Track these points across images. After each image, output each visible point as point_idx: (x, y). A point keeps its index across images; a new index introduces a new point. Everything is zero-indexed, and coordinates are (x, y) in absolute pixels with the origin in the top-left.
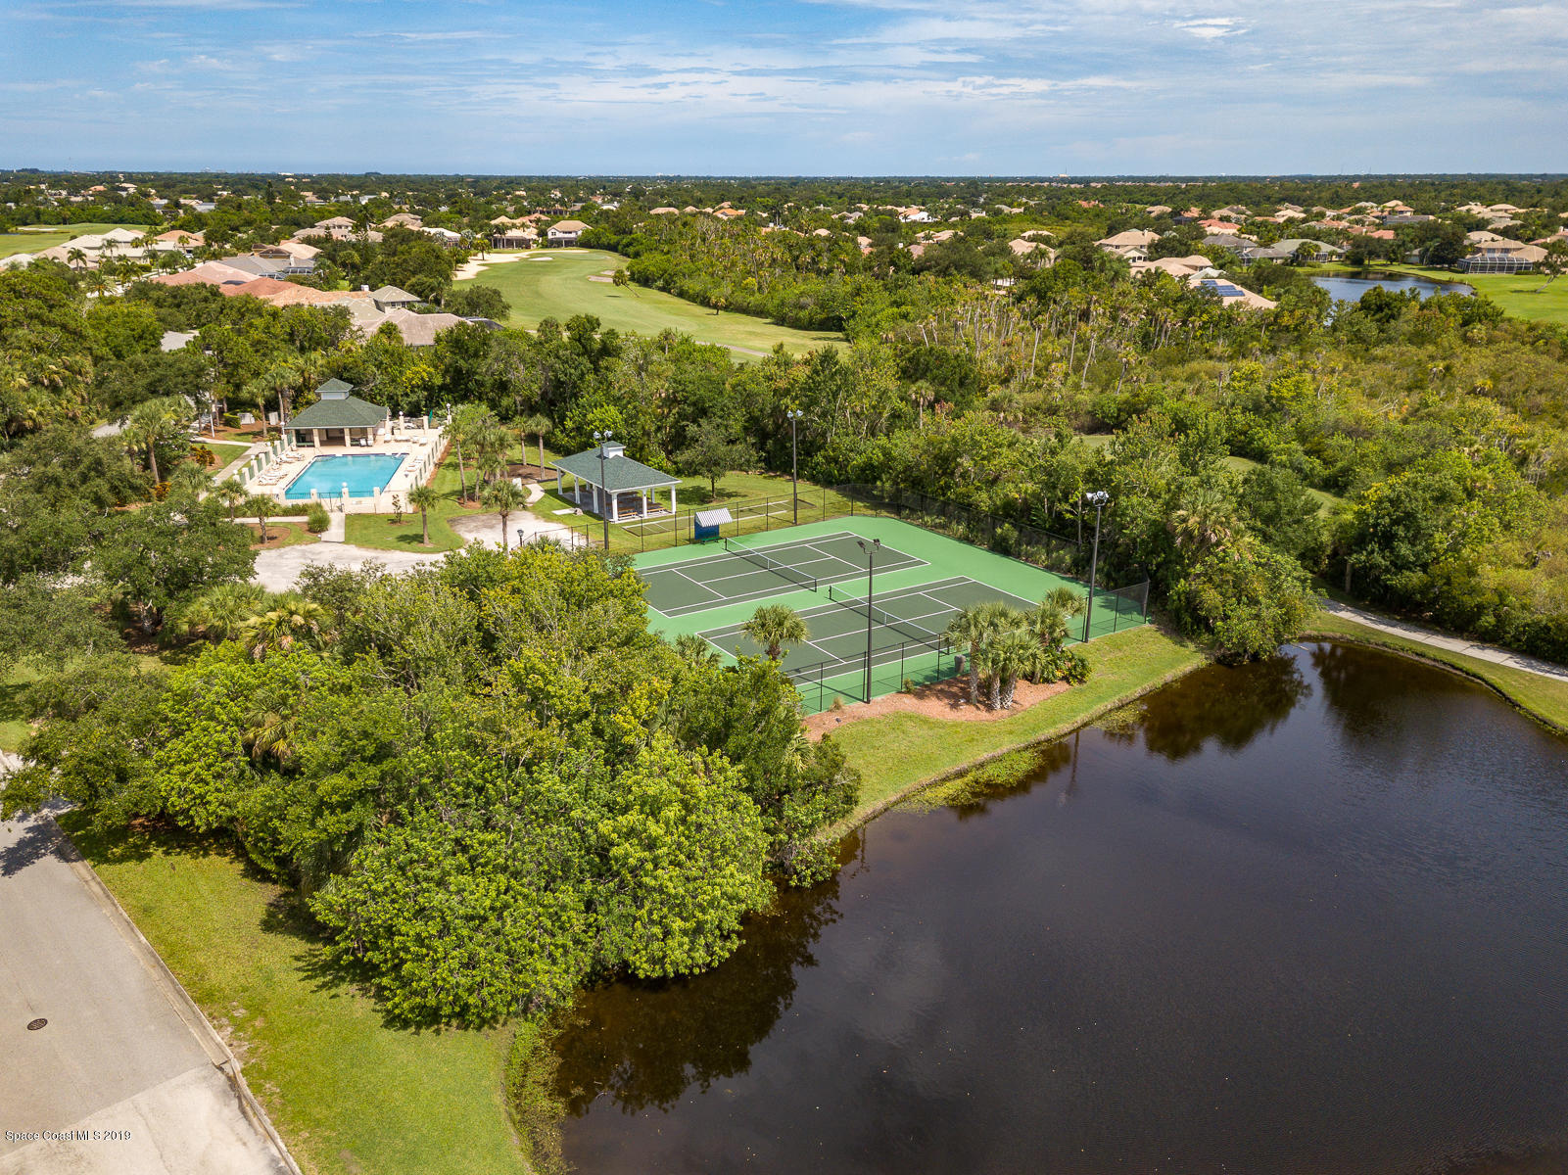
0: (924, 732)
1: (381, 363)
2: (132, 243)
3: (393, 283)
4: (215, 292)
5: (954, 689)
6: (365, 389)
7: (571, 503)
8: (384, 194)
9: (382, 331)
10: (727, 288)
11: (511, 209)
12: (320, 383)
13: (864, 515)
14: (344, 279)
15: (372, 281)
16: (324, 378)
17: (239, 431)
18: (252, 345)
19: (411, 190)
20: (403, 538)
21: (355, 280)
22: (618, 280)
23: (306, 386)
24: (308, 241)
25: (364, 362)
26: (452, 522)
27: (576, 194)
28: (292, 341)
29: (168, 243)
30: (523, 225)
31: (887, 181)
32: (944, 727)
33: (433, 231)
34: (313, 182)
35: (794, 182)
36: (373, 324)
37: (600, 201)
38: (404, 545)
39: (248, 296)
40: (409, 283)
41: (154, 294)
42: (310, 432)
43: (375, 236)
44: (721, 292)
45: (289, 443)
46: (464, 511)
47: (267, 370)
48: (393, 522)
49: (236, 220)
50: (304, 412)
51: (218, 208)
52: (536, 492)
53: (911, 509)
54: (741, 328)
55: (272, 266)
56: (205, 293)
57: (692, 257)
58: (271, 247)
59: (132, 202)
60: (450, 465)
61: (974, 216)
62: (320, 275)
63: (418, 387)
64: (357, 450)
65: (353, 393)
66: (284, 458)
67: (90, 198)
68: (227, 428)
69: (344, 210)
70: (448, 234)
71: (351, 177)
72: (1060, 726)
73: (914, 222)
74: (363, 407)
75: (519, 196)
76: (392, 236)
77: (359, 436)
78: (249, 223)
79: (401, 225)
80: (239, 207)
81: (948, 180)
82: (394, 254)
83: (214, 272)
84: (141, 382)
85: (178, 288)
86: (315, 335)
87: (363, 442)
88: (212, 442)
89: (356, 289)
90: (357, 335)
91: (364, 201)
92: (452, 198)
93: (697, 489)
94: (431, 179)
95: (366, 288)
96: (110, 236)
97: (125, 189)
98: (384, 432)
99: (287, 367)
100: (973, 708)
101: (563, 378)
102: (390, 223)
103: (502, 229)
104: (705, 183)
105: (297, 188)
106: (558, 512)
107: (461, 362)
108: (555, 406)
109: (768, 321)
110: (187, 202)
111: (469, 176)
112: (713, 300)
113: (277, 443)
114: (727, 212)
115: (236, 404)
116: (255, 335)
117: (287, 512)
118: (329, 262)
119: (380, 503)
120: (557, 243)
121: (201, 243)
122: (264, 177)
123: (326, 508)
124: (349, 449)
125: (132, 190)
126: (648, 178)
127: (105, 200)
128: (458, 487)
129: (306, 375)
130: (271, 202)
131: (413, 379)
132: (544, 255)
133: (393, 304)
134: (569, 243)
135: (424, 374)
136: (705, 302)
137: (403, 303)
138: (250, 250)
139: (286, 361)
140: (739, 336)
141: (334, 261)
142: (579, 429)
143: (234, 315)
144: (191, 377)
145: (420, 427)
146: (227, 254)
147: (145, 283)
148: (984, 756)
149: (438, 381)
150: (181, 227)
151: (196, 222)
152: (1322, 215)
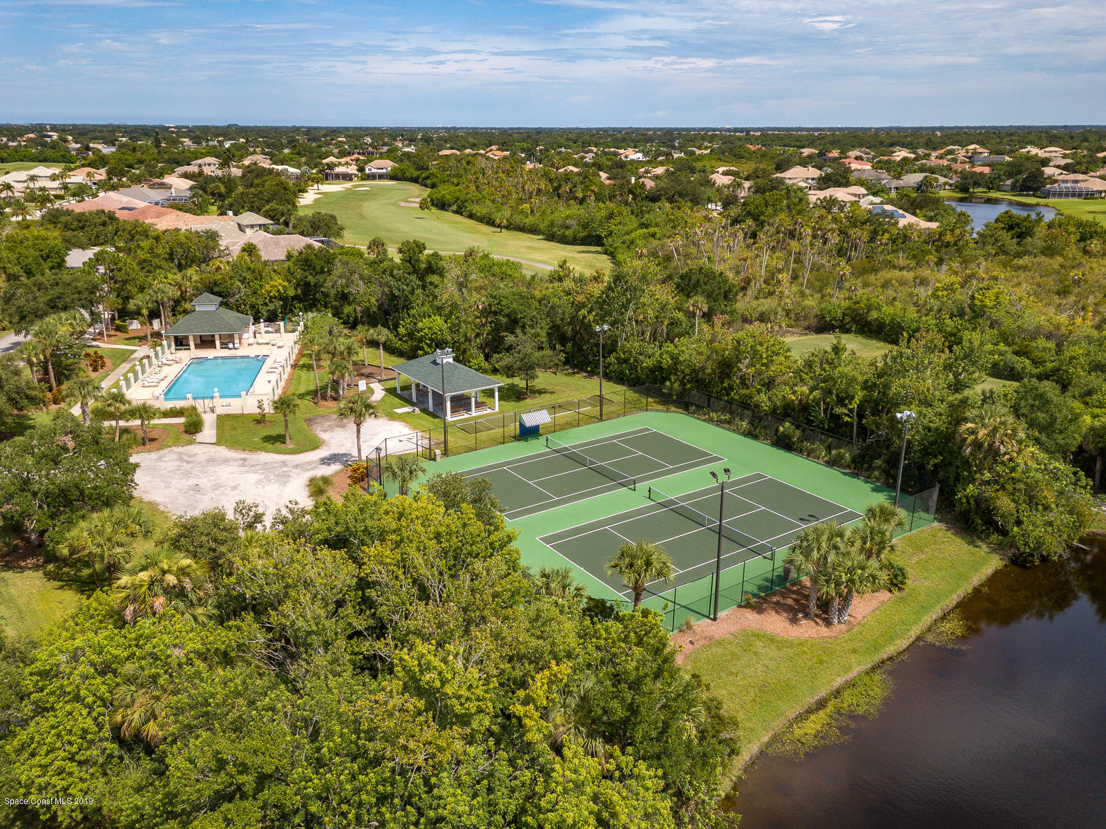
0: (773, 653)
1: (245, 278)
2: (50, 177)
3: (251, 209)
4: (112, 217)
5: (789, 601)
6: (232, 300)
7: (409, 402)
8: (242, 140)
9: (244, 250)
10: (507, 212)
11: (335, 151)
12: (196, 296)
13: (657, 410)
14: (213, 204)
15: (234, 208)
16: (198, 292)
17: (127, 336)
18: (139, 264)
19: (262, 137)
20: (268, 439)
21: (222, 206)
22: (423, 206)
23: (183, 298)
24: (186, 176)
25: (231, 278)
26: (309, 421)
27: (383, 140)
28: (172, 260)
29: (78, 177)
30: (347, 163)
31: (605, 130)
32: (791, 647)
33: (280, 168)
34: (189, 131)
35: (539, 131)
36: (236, 243)
37: (400, 145)
38: (269, 446)
39: (137, 221)
40: (264, 209)
41: (64, 219)
42: (187, 338)
43: (236, 172)
44: (503, 215)
45: (169, 347)
46: (319, 411)
47: (151, 285)
48: (258, 422)
49: (130, 159)
50: (183, 319)
51: (118, 150)
52: (378, 393)
53: (697, 406)
54: (521, 243)
55: (158, 195)
56: (103, 218)
57: (477, 187)
58: (157, 180)
59: (54, 146)
60: (304, 366)
61: (676, 156)
62: (194, 202)
63: (275, 297)
64: (226, 353)
65: (222, 304)
66: (165, 362)
67: (23, 143)
68: (118, 333)
69: (212, 152)
70: (291, 170)
71: (217, 128)
72: (898, 642)
73: (633, 160)
74: (231, 316)
75: (341, 142)
76: (249, 172)
77: (227, 341)
78: (141, 162)
79: (255, 164)
80: (134, 150)
81: (648, 129)
82: (251, 185)
83: (112, 201)
84: (43, 298)
85: (83, 214)
86: (190, 254)
87: (231, 346)
88: (104, 346)
89: (223, 214)
90: (226, 253)
91: (227, 145)
92: (292, 143)
93: (512, 387)
94: (276, 129)
95: (230, 213)
96: (32, 172)
97: (50, 136)
98: (248, 336)
99: (166, 284)
100: (813, 624)
101: (396, 293)
102: (247, 162)
103: (331, 166)
104: (474, 132)
105: (177, 136)
106: (399, 411)
107: (310, 278)
108: (390, 315)
109: (541, 237)
110: (96, 146)
111: (303, 127)
112: (498, 221)
113: (158, 348)
114: (496, 154)
115: (124, 314)
116: (142, 255)
117: (166, 414)
118: (201, 192)
119: (247, 404)
120: (372, 177)
121: (104, 177)
122: (153, 128)
123: (200, 410)
124: (219, 352)
125: (55, 138)
126: (432, 128)
127: (33, 144)
128: (312, 387)
129: (183, 289)
130: (158, 145)
131: (271, 291)
132: (363, 186)
133: (252, 226)
134: (381, 177)
135: (280, 288)
136: (491, 222)
137: (260, 225)
138: (140, 183)
139: (166, 278)
140: (522, 250)
141: (205, 191)
142: (410, 335)
143: (126, 235)
144: (86, 294)
145: (278, 331)
146: (123, 186)
147: (57, 210)
148: (838, 682)
149: (291, 293)
150: (89, 165)
151: (99, 162)
152: (927, 156)
